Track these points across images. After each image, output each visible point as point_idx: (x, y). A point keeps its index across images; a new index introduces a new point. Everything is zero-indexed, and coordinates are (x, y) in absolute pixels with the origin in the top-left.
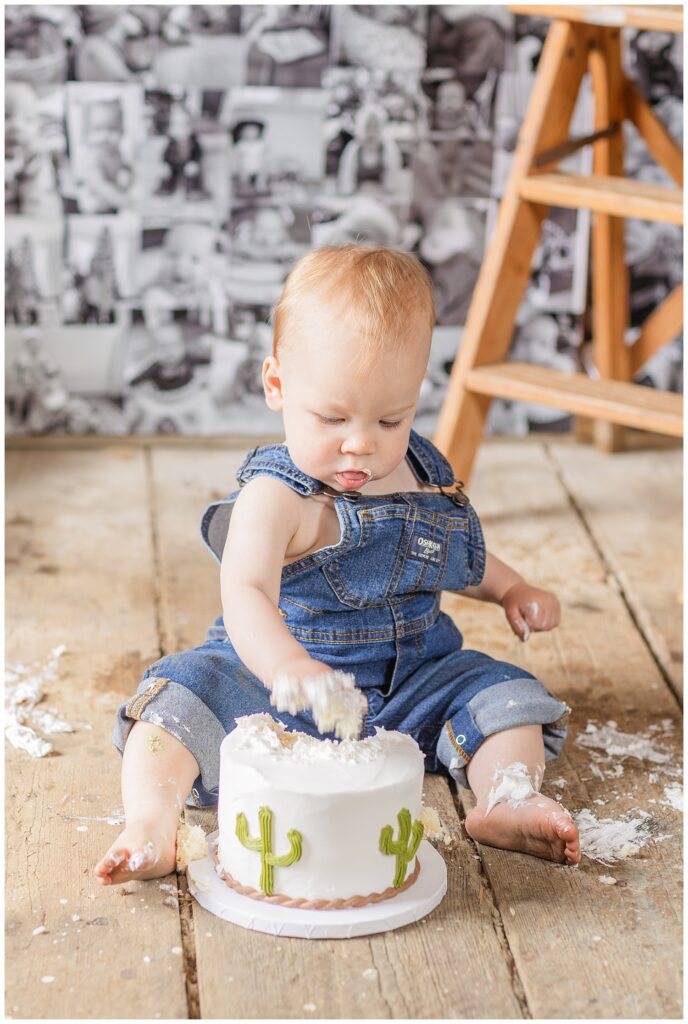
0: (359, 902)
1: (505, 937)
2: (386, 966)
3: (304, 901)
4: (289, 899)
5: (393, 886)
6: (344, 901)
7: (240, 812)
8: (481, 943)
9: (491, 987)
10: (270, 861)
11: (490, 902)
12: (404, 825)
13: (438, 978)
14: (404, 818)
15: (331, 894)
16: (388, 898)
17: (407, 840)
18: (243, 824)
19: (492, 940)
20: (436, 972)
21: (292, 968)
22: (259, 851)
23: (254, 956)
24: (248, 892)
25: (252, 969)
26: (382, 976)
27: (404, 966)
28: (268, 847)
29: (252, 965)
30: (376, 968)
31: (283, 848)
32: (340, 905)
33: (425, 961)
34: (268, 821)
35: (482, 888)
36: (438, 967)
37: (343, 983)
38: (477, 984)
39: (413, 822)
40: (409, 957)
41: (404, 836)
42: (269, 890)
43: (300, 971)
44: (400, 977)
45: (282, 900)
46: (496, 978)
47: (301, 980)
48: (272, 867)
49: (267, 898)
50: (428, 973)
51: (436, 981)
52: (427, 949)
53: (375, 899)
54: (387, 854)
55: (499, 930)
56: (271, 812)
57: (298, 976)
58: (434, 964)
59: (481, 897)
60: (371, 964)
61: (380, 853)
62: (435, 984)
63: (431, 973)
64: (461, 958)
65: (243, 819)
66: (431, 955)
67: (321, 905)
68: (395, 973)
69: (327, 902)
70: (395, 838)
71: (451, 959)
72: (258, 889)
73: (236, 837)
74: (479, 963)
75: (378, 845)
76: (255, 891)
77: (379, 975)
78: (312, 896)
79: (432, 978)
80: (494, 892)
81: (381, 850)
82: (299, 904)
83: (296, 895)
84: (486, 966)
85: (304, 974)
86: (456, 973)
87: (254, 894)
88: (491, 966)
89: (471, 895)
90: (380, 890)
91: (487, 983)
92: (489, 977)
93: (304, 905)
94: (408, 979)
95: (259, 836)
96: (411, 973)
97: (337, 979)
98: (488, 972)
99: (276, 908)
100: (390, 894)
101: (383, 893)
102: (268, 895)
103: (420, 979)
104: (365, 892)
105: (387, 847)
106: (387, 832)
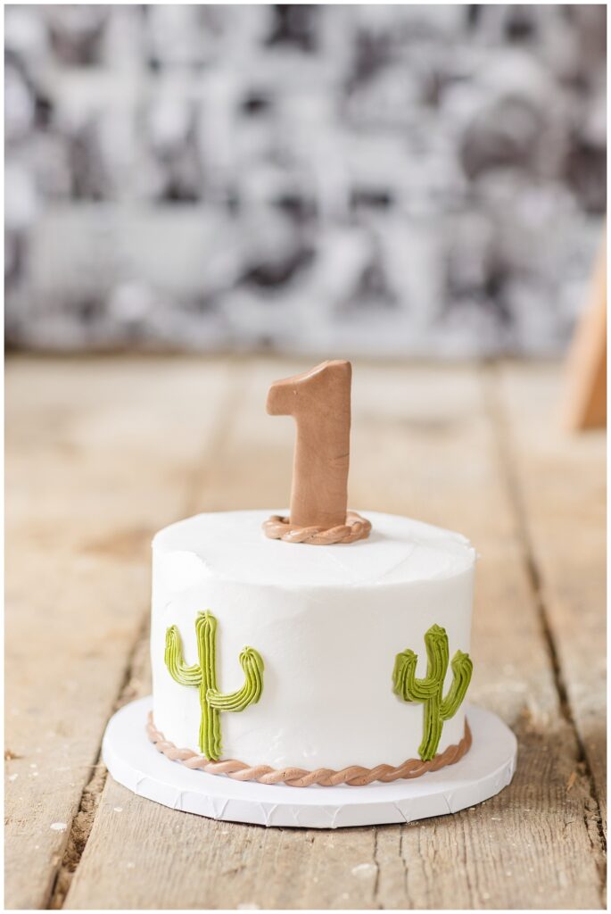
0: (358, 777)
1: (601, 834)
2: (394, 862)
3: (267, 770)
4: (244, 766)
5: (419, 758)
6: (333, 773)
7: (170, 626)
8: (559, 838)
9: (563, 893)
10: (213, 699)
11: (585, 792)
12: (436, 653)
13: (477, 878)
14: (437, 641)
15: (312, 761)
16: (407, 777)
17: (441, 679)
18: (176, 644)
19: (579, 836)
20: (476, 871)
21: (238, 856)
22: (198, 685)
23: (181, 840)
24: (184, 757)
25: (171, 855)
26: (383, 874)
27: (424, 862)
28: (209, 678)
29: (173, 850)
30: (377, 864)
31: (233, 680)
32: (326, 779)
33: (461, 857)
34: (209, 634)
35: (574, 775)
36: (480, 866)
37: (316, 880)
38: (541, 890)
39: (452, 655)
40: (435, 852)
41: (437, 670)
42: (214, 752)
43: (249, 862)
44: (414, 876)
45: (233, 768)
46: (574, 882)
47: (247, 873)
48: (218, 712)
49: (211, 766)
50: (463, 872)
51: (473, 882)
52: (468, 843)
53: (386, 775)
54: (407, 700)
55: (593, 824)
56: (212, 618)
57: (243, 867)
58: (475, 861)
59: (570, 784)
60: (370, 857)
61: (394, 697)
62: (469, 887)
63: (467, 872)
64: (522, 855)
65: (175, 635)
66: (473, 849)
67: (293, 778)
68: (407, 871)
69: (305, 773)
70: (421, 672)
71: (505, 856)
72: (197, 750)
73: (165, 667)
74: (551, 862)
75: (391, 683)
76: (193, 755)
77: (379, 871)
78: (280, 764)
79: (468, 878)
80: (593, 780)
81: (396, 692)
82: (258, 775)
83: (255, 762)
84: (561, 866)
85: (255, 865)
86: (509, 874)
87: (194, 759)
88: (570, 866)
89: (556, 780)
90: (396, 761)
91: (559, 888)
92: (564, 881)
93: (266, 776)
94: (427, 878)
95: (198, 663)
96: (434, 871)
97: (309, 874)
98: (562, 875)
99: (223, 781)
100: (410, 771)
101: (401, 767)
102: (212, 760)
103: (446, 880)
104: (370, 762)
105: (406, 688)
106: (406, 662)
